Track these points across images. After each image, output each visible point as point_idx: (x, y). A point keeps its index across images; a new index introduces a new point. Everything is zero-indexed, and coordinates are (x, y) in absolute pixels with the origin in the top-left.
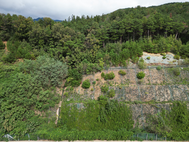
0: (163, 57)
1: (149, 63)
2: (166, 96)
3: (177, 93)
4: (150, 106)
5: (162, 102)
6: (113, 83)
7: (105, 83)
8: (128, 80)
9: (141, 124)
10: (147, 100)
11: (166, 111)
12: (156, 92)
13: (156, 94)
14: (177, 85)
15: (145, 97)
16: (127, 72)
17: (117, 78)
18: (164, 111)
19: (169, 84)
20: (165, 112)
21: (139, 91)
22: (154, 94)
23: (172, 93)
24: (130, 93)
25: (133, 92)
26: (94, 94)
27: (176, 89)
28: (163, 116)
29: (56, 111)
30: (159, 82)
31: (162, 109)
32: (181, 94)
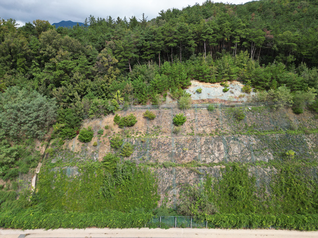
0: (223, 88)
1: (199, 99)
2: (217, 155)
3: (236, 149)
4: (188, 170)
5: (209, 164)
6: (133, 133)
7: (119, 133)
8: (158, 127)
9: (170, 201)
10: (185, 161)
11: (213, 179)
12: (201, 148)
13: (201, 151)
14: (236, 136)
15: (182, 155)
16: (158, 114)
17: (141, 123)
18: (210, 179)
19: (225, 134)
20: (212, 181)
21: (174, 145)
22: (197, 151)
23: (228, 149)
24: (158, 149)
25: (163, 147)
26: (97, 151)
27: (235, 142)
28: (208, 187)
29: (31, 181)
30: (208, 130)
31: (207, 175)
32: (242, 151)
